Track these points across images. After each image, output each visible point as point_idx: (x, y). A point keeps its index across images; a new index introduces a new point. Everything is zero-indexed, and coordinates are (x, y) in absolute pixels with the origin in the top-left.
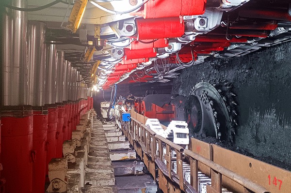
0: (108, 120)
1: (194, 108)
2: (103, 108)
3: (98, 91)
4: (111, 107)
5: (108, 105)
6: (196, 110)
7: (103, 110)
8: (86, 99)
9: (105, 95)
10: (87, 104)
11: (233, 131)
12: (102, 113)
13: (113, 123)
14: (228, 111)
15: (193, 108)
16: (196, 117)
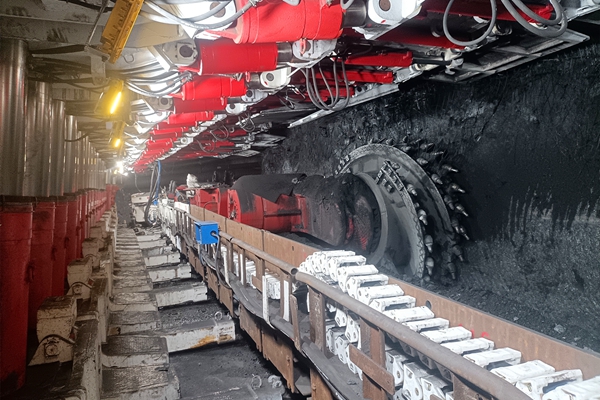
0: (146, 225)
1: (361, 202)
2: (137, 205)
3: (126, 174)
4: (151, 202)
5: (145, 199)
6: (366, 206)
7: (137, 208)
8: (102, 190)
9: (141, 182)
10: (104, 199)
11: (458, 252)
12: (134, 214)
13: (155, 231)
14: (447, 206)
15: (358, 203)
16: (368, 222)
